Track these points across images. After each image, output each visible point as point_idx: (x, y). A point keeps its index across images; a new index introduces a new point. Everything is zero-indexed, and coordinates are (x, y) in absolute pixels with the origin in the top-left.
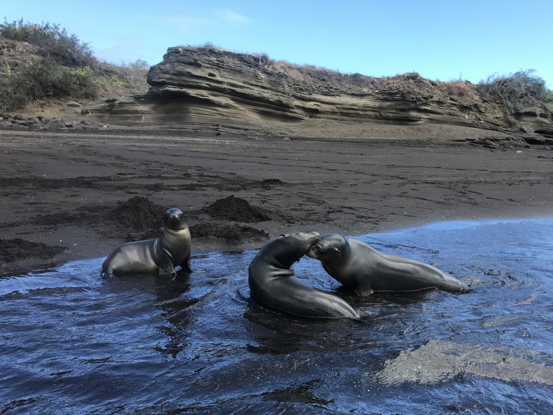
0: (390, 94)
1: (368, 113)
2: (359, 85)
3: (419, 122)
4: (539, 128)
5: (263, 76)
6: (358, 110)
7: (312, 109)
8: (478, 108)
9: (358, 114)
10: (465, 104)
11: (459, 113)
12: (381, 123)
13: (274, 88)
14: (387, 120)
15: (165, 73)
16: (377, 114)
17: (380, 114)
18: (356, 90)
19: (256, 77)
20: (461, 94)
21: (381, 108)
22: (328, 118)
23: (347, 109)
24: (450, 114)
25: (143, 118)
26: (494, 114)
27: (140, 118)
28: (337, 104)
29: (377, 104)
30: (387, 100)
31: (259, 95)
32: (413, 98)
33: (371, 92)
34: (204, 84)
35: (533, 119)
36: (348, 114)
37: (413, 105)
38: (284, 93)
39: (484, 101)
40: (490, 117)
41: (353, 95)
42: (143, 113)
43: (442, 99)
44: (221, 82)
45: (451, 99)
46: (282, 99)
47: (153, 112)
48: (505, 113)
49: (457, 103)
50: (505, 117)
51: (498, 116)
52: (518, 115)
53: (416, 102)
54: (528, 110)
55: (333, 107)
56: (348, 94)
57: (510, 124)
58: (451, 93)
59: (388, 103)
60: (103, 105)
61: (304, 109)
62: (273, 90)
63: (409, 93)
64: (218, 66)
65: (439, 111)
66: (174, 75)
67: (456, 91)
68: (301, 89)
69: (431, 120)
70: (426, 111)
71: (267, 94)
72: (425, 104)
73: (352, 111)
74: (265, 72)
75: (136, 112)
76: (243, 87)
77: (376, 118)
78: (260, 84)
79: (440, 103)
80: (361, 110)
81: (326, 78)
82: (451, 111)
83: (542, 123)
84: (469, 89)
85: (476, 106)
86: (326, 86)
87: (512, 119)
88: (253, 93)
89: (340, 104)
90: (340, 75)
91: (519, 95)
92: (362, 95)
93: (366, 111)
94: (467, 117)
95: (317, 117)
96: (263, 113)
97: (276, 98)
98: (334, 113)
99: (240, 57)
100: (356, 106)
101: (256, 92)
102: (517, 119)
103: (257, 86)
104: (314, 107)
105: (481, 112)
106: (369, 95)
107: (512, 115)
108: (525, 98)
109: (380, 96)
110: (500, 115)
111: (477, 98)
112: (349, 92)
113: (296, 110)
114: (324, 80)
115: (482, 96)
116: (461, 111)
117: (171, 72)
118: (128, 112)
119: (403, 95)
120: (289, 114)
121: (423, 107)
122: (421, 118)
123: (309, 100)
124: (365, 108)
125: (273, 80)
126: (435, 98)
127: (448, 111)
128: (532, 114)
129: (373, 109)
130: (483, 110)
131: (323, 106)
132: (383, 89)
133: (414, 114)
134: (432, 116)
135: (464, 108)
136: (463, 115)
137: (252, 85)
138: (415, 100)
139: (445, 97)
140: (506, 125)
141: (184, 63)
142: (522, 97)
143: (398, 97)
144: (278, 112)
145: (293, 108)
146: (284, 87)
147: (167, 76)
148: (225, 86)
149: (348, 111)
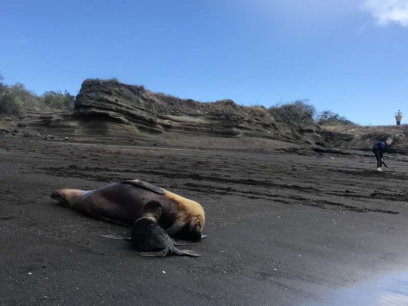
0: (217, 115)
1: (203, 128)
2: (194, 108)
3: (239, 136)
4: (317, 141)
5: (142, 101)
6: (196, 126)
7: (167, 125)
8: (274, 126)
9: (196, 129)
10: (267, 123)
11: (263, 129)
12: (212, 136)
13: (148, 110)
14: (217, 134)
15: (91, 99)
16: (210, 129)
17: (212, 130)
18: (192, 111)
19: (138, 102)
20: (262, 116)
21: (211, 125)
22: (177, 132)
23: (188, 125)
24: (258, 130)
25: (76, 131)
26: (285, 130)
27: (73, 131)
28: (181, 122)
29: (208, 122)
30: (215, 119)
31: (141, 116)
32: (235, 118)
33: (202, 113)
34: (114, 107)
35: (311, 134)
36: (189, 129)
37: (235, 124)
38: (153, 114)
39: (277, 121)
40: (283, 132)
41: (191, 115)
42: (74, 128)
43: (250, 120)
44: (121, 106)
45: (256, 119)
46: (153, 118)
47: (81, 127)
48: (292, 130)
49: (261, 122)
50: (293, 132)
51: (288, 132)
52: (302, 131)
53: (237, 121)
54: (308, 128)
55: (179, 124)
56: (187, 114)
57: (298, 138)
58: (255, 115)
59: (216, 122)
60: (37, 120)
61: (163, 125)
62: (147, 111)
63: (232, 114)
64: (120, 94)
65: (250, 127)
66: (97, 100)
67: (258, 114)
68: (161, 111)
69: (246, 134)
70: (242, 128)
71: (144, 114)
72: (241, 123)
73: (192, 127)
74: (143, 98)
75: (70, 127)
76: (132, 109)
77: (209, 132)
78: (140, 107)
79: (249, 122)
80: (198, 126)
81: (173, 102)
82: (257, 128)
83: (317, 137)
84: (266, 112)
85: (273, 124)
86: (174, 108)
87: (298, 134)
88: (137, 114)
89: (183, 122)
90: (180, 100)
91: (301, 117)
92: (196, 116)
93: (201, 127)
94: (269, 132)
95: (169, 131)
96: (141, 128)
97: (149, 117)
98: (180, 128)
99: (129, 87)
100: (194, 123)
101: (138, 113)
102: (301, 134)
103: (139, 108)
104: (169, 124)
105: (277, 129)
106: (202, 115)
107: (297, 131)
108: (305, 119)
109: (210, 116)
110: (289, 131)
111: (272, 118)
112: (187, 113)
113: (158, 126)
114: (172, 104)
115: (275, 117)
116: (263, 127)
117: (96, 98)
118: (62, 126)
119: (227, 116)
120: (155, 129)
121: (240, 125)
122: (240, 132)
123: (166, 119)
124: (200, 125)
125: (147, 104)
126: (246, 119)
127: (256, 128)
128: (310, 131)
129: (206, 126)
130: (278, 127)
131: (174, 123)
132: (210, 111)
133: (235, 130)
134: (245, 131)
135: (266, 126)
136: (266, 131)
137: (136, 108)
138: (237, 120)
139: (251, 117)
140: (295, 138)
141: (104, 92)
142: (302, 119)
143: (223, 117)
144: (148, 127)
145: (157, 125)
146: (153, 109)
147: (93, 101)
148: (124, 109)
149: (189, 127)
